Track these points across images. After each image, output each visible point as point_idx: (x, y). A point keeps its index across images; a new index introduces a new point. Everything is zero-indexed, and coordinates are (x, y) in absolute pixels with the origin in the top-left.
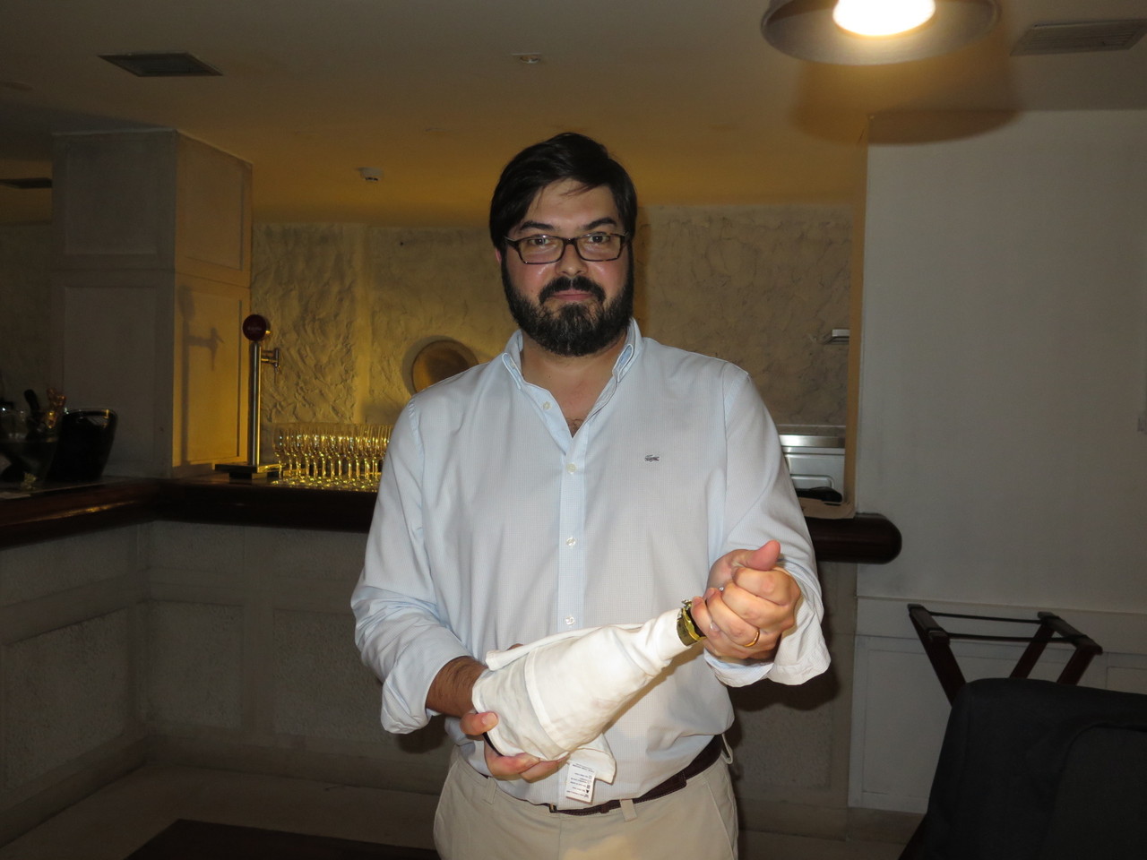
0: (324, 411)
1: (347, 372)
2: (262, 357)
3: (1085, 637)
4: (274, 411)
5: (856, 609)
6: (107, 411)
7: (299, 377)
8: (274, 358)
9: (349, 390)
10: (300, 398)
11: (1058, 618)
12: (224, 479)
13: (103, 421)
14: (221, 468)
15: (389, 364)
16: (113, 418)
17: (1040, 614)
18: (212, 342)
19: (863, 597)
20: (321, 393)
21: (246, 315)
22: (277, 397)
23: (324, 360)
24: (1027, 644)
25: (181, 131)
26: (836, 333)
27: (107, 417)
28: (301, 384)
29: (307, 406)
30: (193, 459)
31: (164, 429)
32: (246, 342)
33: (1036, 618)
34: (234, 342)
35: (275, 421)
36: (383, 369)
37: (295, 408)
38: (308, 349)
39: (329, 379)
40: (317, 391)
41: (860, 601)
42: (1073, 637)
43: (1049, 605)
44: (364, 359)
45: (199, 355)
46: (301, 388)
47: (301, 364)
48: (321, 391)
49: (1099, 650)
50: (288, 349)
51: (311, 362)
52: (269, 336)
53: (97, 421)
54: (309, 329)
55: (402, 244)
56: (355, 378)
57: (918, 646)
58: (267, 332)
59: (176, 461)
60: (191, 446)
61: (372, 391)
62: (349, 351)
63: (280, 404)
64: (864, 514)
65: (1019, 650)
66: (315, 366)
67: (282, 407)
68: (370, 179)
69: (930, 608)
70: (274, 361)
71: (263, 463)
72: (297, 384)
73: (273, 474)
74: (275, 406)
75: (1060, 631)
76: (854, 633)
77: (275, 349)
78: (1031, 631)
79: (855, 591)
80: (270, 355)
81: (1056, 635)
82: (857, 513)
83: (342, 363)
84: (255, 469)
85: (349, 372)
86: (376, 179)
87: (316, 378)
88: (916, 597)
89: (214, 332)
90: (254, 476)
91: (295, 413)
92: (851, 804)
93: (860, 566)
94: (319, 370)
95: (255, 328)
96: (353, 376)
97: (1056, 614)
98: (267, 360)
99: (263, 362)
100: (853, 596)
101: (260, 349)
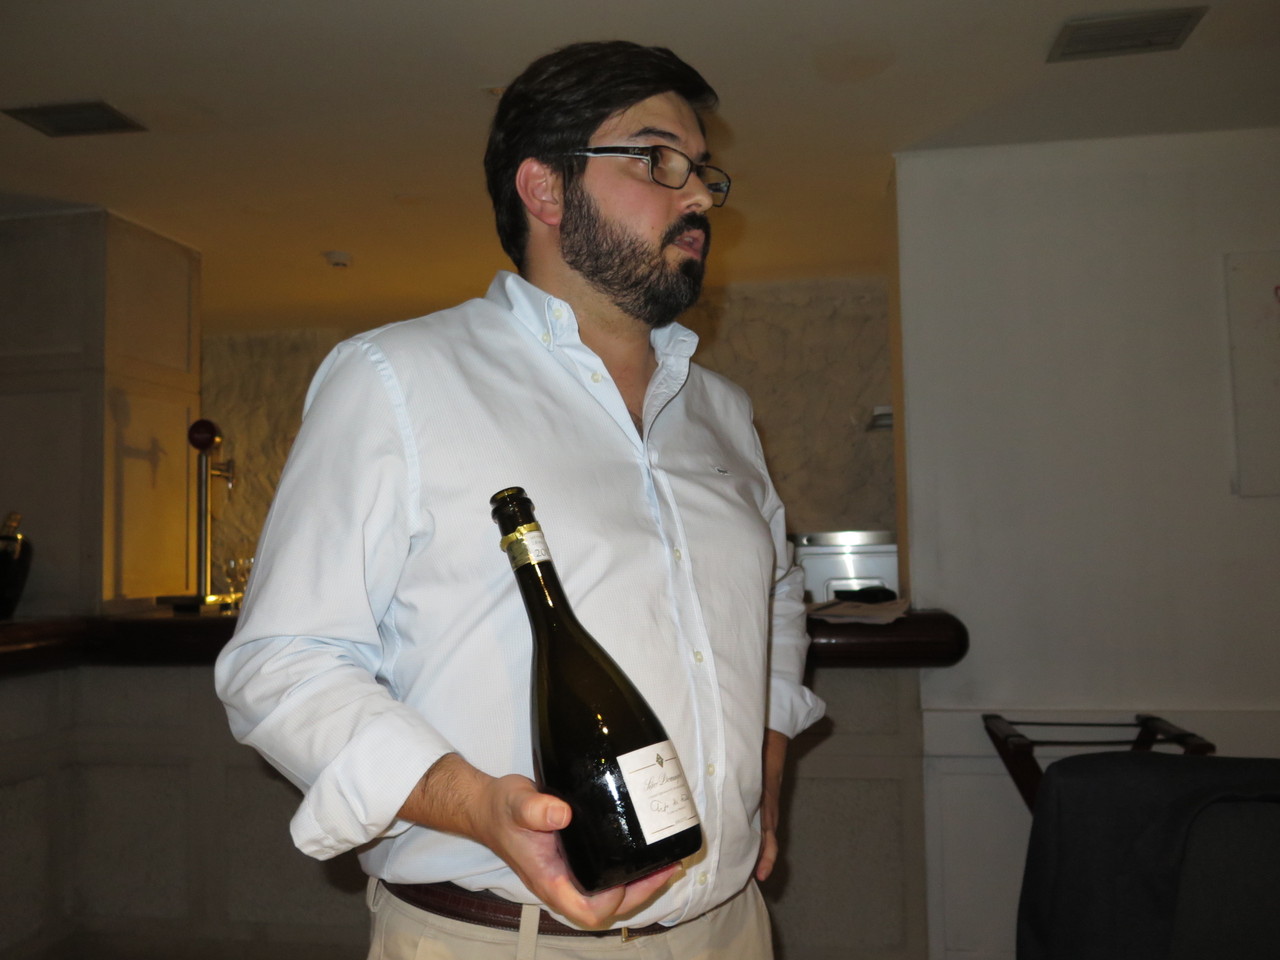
2: (213, 468)
5: (921, 725)
6: (19, 537)
8: (227, 470)
11: (1158, 719)
12: (168, 614)
13: (14, 548)
14: (162, 601)
16: (27, 545)
17: (1138, 717)
18: (153, 454)
19: (928, 710)
21: (195, 417)
22: (244, 530)
26: (878, 411)
27: (19, 544)
30: (131, 592)
31: (93, 557)
32: (195, 452)
33: (1133, 721)
34: (180, 453)
41: (926, 716)
43: (1147, 707)
45: (137, 471)
49: (1210, 747)
50: (256, 475)
52: (220, 444)
53: (6, 547)
57: (999, 766)
58: (218, 439)
59: (108, 594)
60: (127, 576)
64: (923, 610)
68: (337, 264)
70: (226, 475)
71: (214, 593)
73: (224, 605)
76: (920, 754)
77: (229, 460)
78: (1132, 734)
79: (918, 700)
80: (223, 467)
81: (1160, 737)
82: (914, 610)
84: (200, 599)
86: (345, 265)
88: (992, 707)
89: (155, 443)
90: (203, 609)
93: (923, 671)
95: (202, 435)
97: (1156, 715)
98: (218, 473)
99: (212, 476)
100: (917, 709)
101: (209, 459)
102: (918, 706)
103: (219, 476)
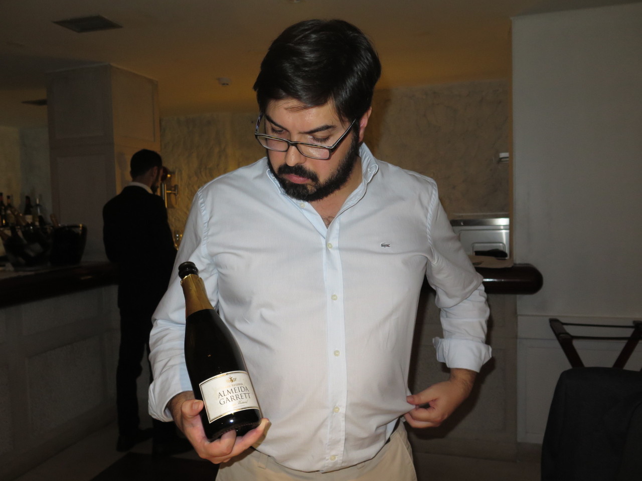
5: (517, 323)
6: (81, 225)
13: (79, 231)
16: (84, 229)
17: (634, 322)
19: (521, 315)
24: (626, 341)
27: (81, 229)
41: (519, 318)
53: (76, 230)
57: (557, 344)
64: (519, 264)
65: (621, 345)
68: (224, 84)
69: (563, 320)
76: (516, 337)
78: (629, 333)
79: (516, 310)
82: (515, 264)
86: (227, 84)
88: (554, 314)
92: (519, 440)
93: (518, 296)
99: (167, 193)
100: (515, 314)
102: (516, 313)
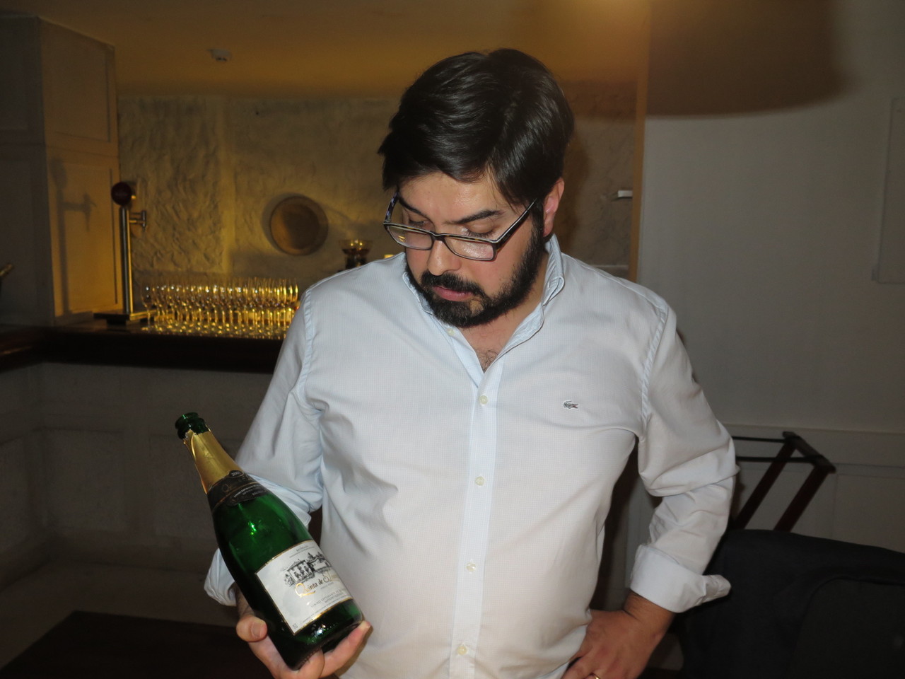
0: (197, 257)
1: (215, 224)
2: (130, 219)
3: (821, 457)
4: (155, 258)
7: (174, 229)
9: (217, 240)
10: (177, 248)
11: (798, 438)
12: (101, 326)
14: (98, 316)
15: (251, 218)
18: (86, 207)
20: (194, 243)
21: (116, 181)
22: (157, 247)
23: (195, 215)
25: (42, 17)
26: (621, 194)
28: (177, 235)
29: (183, 254)
30: (75, 308)
31: (45, 284)
32: (117, 207)
33: (780, 437)
34: (106, 206)
35: (156, 267)
36: (245, 220)
37: (173, 255)
38: (181, 205)
39: (200, 231)
40: (191, 241)
42: (812, 457)
43: (792, 425)
44: (229, 215)
45: (74, 219)
46: (177, 239)
47: (175, 218)
48: (194, 242)
49: (832, 469)
51: (184, 216)
54: (181, 188)
55: (257, 113)
56: (222, 230)
59: (59, 311)
60: (72, 297)
61: (237, 240)
62: (216, 207)
63: (160, 252)
66: (188, 220)
67: (161, 255)
70: (141, 222)
71: (136, 310)
72: (174, 235)
73: (144, 322)
74: (156, 253)
75: (801, 451)
77: (142, 211)
80: (138, 217)
83: (211, 217)
84: (127, 317)
85: (217, 225)
87: (189, 230)
89: (87, 197)
90: (128, 323)
91: (172, 260)
94: (191, 223)
95: (122, 194)
96: (220, 229)
97: (798, 433)
98: (135, 221)
101: (128, 212)
103: (135, 224)
